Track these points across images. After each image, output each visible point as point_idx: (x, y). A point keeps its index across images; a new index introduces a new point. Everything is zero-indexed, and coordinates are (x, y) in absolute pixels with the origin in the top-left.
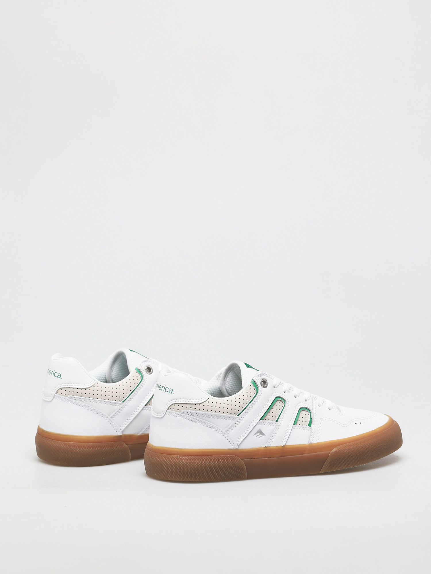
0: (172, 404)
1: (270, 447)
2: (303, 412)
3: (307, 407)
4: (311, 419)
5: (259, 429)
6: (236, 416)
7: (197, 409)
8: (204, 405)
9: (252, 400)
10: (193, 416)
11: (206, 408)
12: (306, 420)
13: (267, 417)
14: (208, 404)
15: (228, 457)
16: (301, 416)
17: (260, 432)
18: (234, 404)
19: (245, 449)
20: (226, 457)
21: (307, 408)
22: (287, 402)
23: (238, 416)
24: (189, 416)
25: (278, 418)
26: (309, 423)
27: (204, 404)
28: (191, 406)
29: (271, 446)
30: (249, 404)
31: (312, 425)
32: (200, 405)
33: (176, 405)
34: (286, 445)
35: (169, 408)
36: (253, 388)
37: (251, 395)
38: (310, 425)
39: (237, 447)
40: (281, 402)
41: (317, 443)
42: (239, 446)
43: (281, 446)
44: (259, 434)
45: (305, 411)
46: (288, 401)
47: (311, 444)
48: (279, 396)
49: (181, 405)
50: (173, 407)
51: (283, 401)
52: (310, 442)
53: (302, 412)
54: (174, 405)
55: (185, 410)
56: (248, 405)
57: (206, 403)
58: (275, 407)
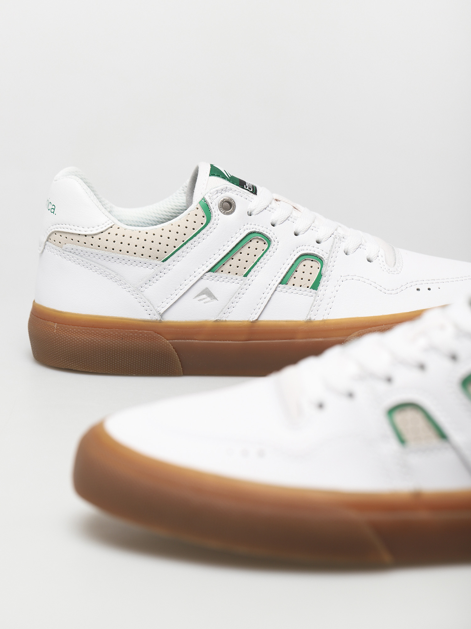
0: (53, 233)
1: (226, 321)
2: (308, 263)
3: (317, 254)
4: (320, 276)
5: (204, 288)
6: (159, 262)
7: (88, 244)
8: (100, 239)
9: (195, 235)
10: (81, 256)
11: (103, 243)
12: (310, 277)
13: (226, 267)
14: (108, 237)
15: (141, 333)
16: (301, 268)
17: (207, 292)
18: (157, 241)
19: (176, 322)
20: (136, 332)
21: (316, 256)
22: (273, 243)
23: (163, 261)
24: (74, 255)
25: (250, 271)
26: (313, 282)
27: (100, 236)
28: (78, 238)
29: (227, 319)
30: (187, 241)
31: (320, 287)
32: (93, 238)
33: (58, 234)
34: (260, 319)
35: (49, 239)
36: (201, 213)
37: (194, 226)
38: (315, 286)
39: (157, 317)
40: (261, 243)
41: (324, 321)
42: (162, 315)
43: (248, 321)
44: (204, 296)
45: (312, 261)
46: (276, 240)
47: (310, 321)
48: (257, 230)
49: (64, 236)
50: (53, 237)
51: (267, 240)
52: (308, 318)
53: (304, 263)
54: (56, 234)
55: (69, 246)
56: (185, 244)
57: (104, 236)
58: (245, 250)
